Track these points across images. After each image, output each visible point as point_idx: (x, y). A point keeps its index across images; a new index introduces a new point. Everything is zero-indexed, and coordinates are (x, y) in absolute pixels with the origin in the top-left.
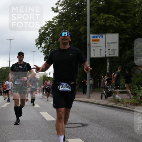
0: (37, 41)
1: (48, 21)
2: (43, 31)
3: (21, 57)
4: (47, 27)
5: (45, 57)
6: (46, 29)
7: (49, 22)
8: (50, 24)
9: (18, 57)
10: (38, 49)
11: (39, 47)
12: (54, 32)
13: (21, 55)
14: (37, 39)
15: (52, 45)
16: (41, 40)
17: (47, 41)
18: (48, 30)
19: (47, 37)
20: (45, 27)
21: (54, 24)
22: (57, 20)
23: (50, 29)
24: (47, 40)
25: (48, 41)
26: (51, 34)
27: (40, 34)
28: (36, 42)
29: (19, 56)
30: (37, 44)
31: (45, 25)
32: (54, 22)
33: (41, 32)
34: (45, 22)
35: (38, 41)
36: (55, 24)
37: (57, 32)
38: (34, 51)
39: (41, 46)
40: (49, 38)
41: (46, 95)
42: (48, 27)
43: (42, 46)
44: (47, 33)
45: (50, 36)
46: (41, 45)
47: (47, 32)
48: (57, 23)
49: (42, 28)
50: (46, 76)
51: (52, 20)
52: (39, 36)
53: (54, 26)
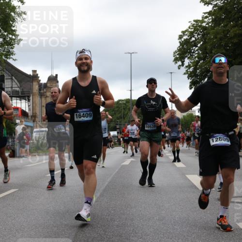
0: (176, 54)
1: (194, 21)
2: (185, 37)
3: (153, 85)
4: (192, 30)
5: (190, 82)
6: (191, 34)
7: (197, 22)
8: (197, 26)
9: (147, 86)
10: (179, 68)
11: (179, 66)
12: (205, 39)
13: (152, 83)
14: (176, 52)
15: (202, 61)
16: (183, 54)
17: (193, 55)
18: (194, 37)
19: (194, 48)
20: (190, 30)
21: (204, 24)
22: (210, 18)
23: (198, 34)
24: (194, 52)
25: (196, 55)
26: (200, 43)
27: (180, 42)
28: (174, 56)
29: (149, 85)
30: (176, 60)
31: (189, 28)
32: (205, 22)
33: (183, 40)
34: (190, 22)
35: (178, 55)
36: (207, 26)
37: (210, 39)
38: (172, 72)
39: (183, 65)
40: (197, 50)
41: (193, 147)
42: (195, 30)
43: (184, 63)
44: (193, 41)
45: (199, 45)
46: (184, 61)
47: (193, 39)
48: (209, 23)
49: (183, 32)
50: (192, 114)
51: (201, 19)
52: (179, 47)
53: (205, 28)
